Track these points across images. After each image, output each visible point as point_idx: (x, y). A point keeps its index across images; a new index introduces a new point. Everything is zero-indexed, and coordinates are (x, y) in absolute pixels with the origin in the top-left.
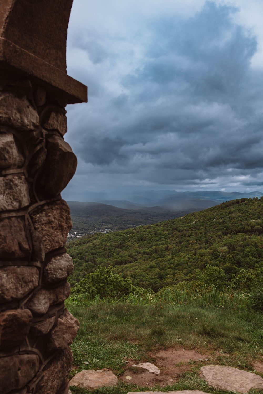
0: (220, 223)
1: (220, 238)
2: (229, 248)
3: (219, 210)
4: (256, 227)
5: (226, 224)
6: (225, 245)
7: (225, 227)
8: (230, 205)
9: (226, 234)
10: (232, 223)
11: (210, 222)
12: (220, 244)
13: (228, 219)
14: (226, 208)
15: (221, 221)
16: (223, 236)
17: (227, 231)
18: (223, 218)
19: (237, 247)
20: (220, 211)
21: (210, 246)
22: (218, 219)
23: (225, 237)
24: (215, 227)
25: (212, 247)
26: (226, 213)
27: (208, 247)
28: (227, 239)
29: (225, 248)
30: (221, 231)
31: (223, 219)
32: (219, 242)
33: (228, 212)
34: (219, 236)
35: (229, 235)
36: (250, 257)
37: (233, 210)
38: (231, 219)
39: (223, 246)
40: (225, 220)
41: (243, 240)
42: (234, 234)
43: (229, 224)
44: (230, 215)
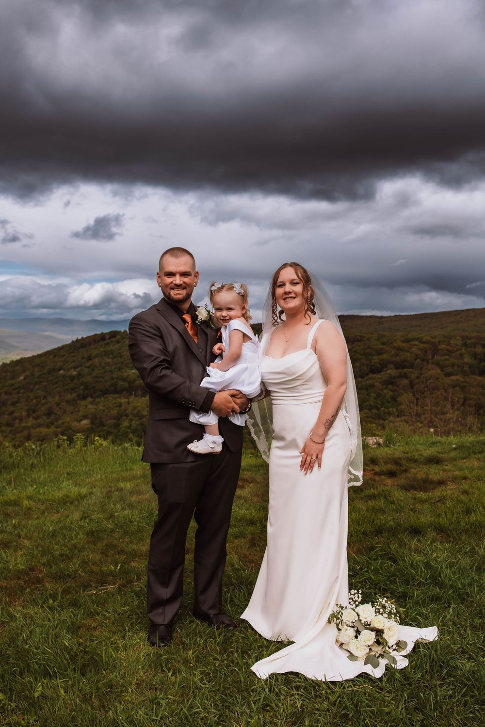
0: (72, 378)
1: (74, 406)
2: (92, 423)
3: (69, 354)
4: (137, 382)
5: (84, 379)
6: (85, 417)
7: (82, 384)
8: (90, 344)
9: (84, 398)
10: (96, 377)
11: (53, 375)
12: (74, 415)
13: (86, 371)
14: (81, 350)
15: (74, 373)
16: (79, 402)
17: (86, 392)
18: (78, 367)
19: (107, 421)
20: (72, 355)
21: (57, 420)
22: (69, 370)
23: (83, 403)
24: (63, 386)
25: (60, 422)
26: (83, 358)
27: (52, 424)
28: (89, 407)
29: (85, 422)
30: (75, 392)
31: (78, 369)
32: (72, 413)
33: (86, 356)
34: (73, 402)
35: (90, 399)
37: (95, 352)
38: (93, 370)
39: (81, 420)
40: (81, 372)
41: (116, 407)
42: (99, 397)
43: (88, 379)
44: (90, 362)
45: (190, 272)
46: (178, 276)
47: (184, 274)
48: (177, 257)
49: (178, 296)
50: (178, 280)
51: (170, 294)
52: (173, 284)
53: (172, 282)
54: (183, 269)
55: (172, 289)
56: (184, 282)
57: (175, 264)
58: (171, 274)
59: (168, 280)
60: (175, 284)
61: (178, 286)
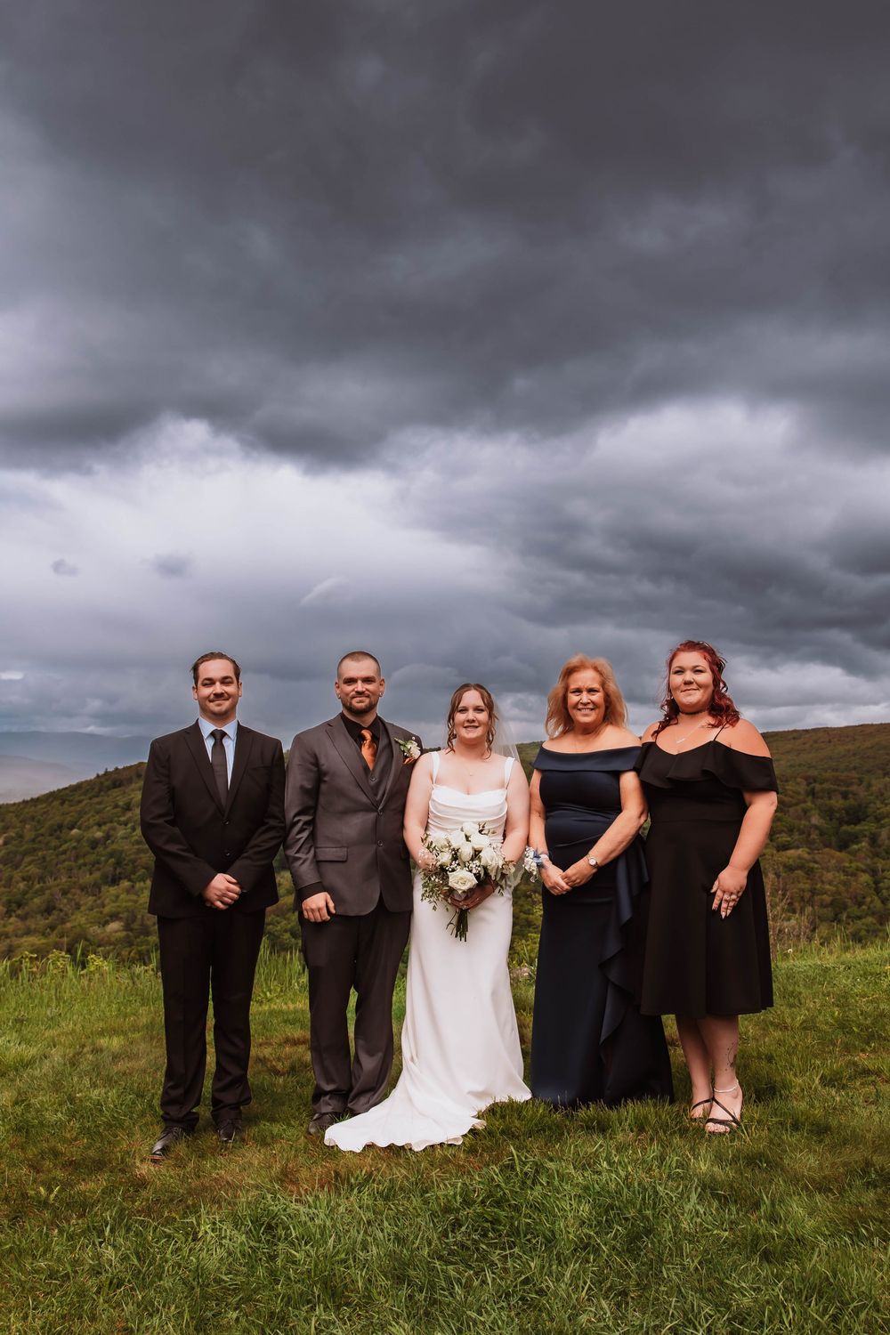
0: (94, 844)
1: (95, 895)
2: (127, 927)
3: (90, 799)
5: (115, 847)
6: (114, 917)
7: (111, 855)
8: (130, 781)
9: (115, 881)
11: (58, 838)
12: (94, 913)
13: (121, 830)
14: (115, 792)
15: (99, 834)
16: (104, 888)
17: (118, 871)
18: (105, 823)
20: (96, 800)
21: (63, 922)
22: (87, 829)
23: (113, 890)
24: (77, 858)
25: (68, 925)
26: (115, 806)
27: (53, 928)
28: (121, 896)
29: (114, 926)
30: (99, 869)
31: (104, 828)
32: (90, 909)
33: (121, 803)
34: (94, 890)
35: (125, 884)
39: (107, 923)
40: (112, 832)
43: (123, 846)
44: (128, 814)
45: (373, 677)
46: (359, 682)
47: (367, 680)
48: (358, 660)
49: (360, 704)
50: (360, 686)
51: (351, 703)
52: (354, 693)
53: (353, 690)
54: (365, 673)
55: (353, 697)
56: (367, 690)
57: (356, 668)
58: (351, 681)
59: (349, 688)
60: (357, 692)
61: (360, 694)
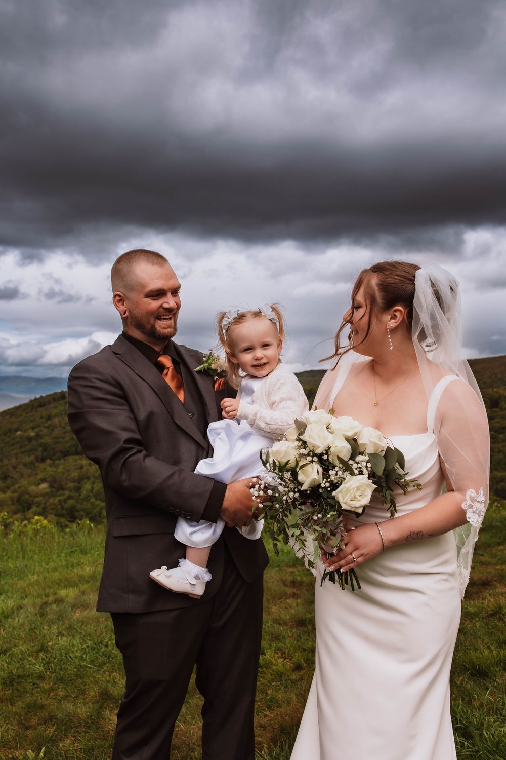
0: (30, 439)
1: (32, 469)
2: (51, 486)
3: (27, 413)
5: (42, 441)
6: (43, 480)
7: (41, 445)
8: (49, 403)
9: (43, 460)
10: (55, 438)
11: (9, 436)
12: (32, 479)
13: (45, 431)
14: (40, 409)
15: (33, 434)
16: (37, 464)
17: (45, 454)
18: (36, 428)
19: (66, 484)
20: (30, 414)
21: (14, 484)
22: (26, 431)
23: (42, 465)
24: (21, 447)
25: (17, 486)
26: (42, 418)
27: (8, 488)
28: (47, 469)
29: (44, 486)
30: (33, 454)
31: (36, 430)
32: (30, 476)
33: (45, 416)
34: (31, 465)
35: (49, 461)
36: (93, 500)
37: (54, 412)
38: (53, 430)
39: (39, 484)
40: (40, 433)
41: (77, 469)
42: (59, 459)
43: (47, 440)
44: (49, 422)
